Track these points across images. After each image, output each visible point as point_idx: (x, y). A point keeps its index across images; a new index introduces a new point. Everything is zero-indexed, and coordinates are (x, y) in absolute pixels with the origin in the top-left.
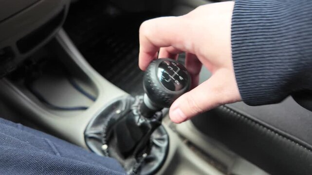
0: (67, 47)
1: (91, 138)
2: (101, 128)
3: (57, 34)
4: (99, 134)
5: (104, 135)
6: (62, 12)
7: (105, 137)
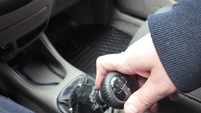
0: (47, 45)
1: (62, 103)
2: (68, 97)
3: (41, 36)
4: (67, 100)
5: (70, 101)
6: (45, 23)
7: (71, 103)
